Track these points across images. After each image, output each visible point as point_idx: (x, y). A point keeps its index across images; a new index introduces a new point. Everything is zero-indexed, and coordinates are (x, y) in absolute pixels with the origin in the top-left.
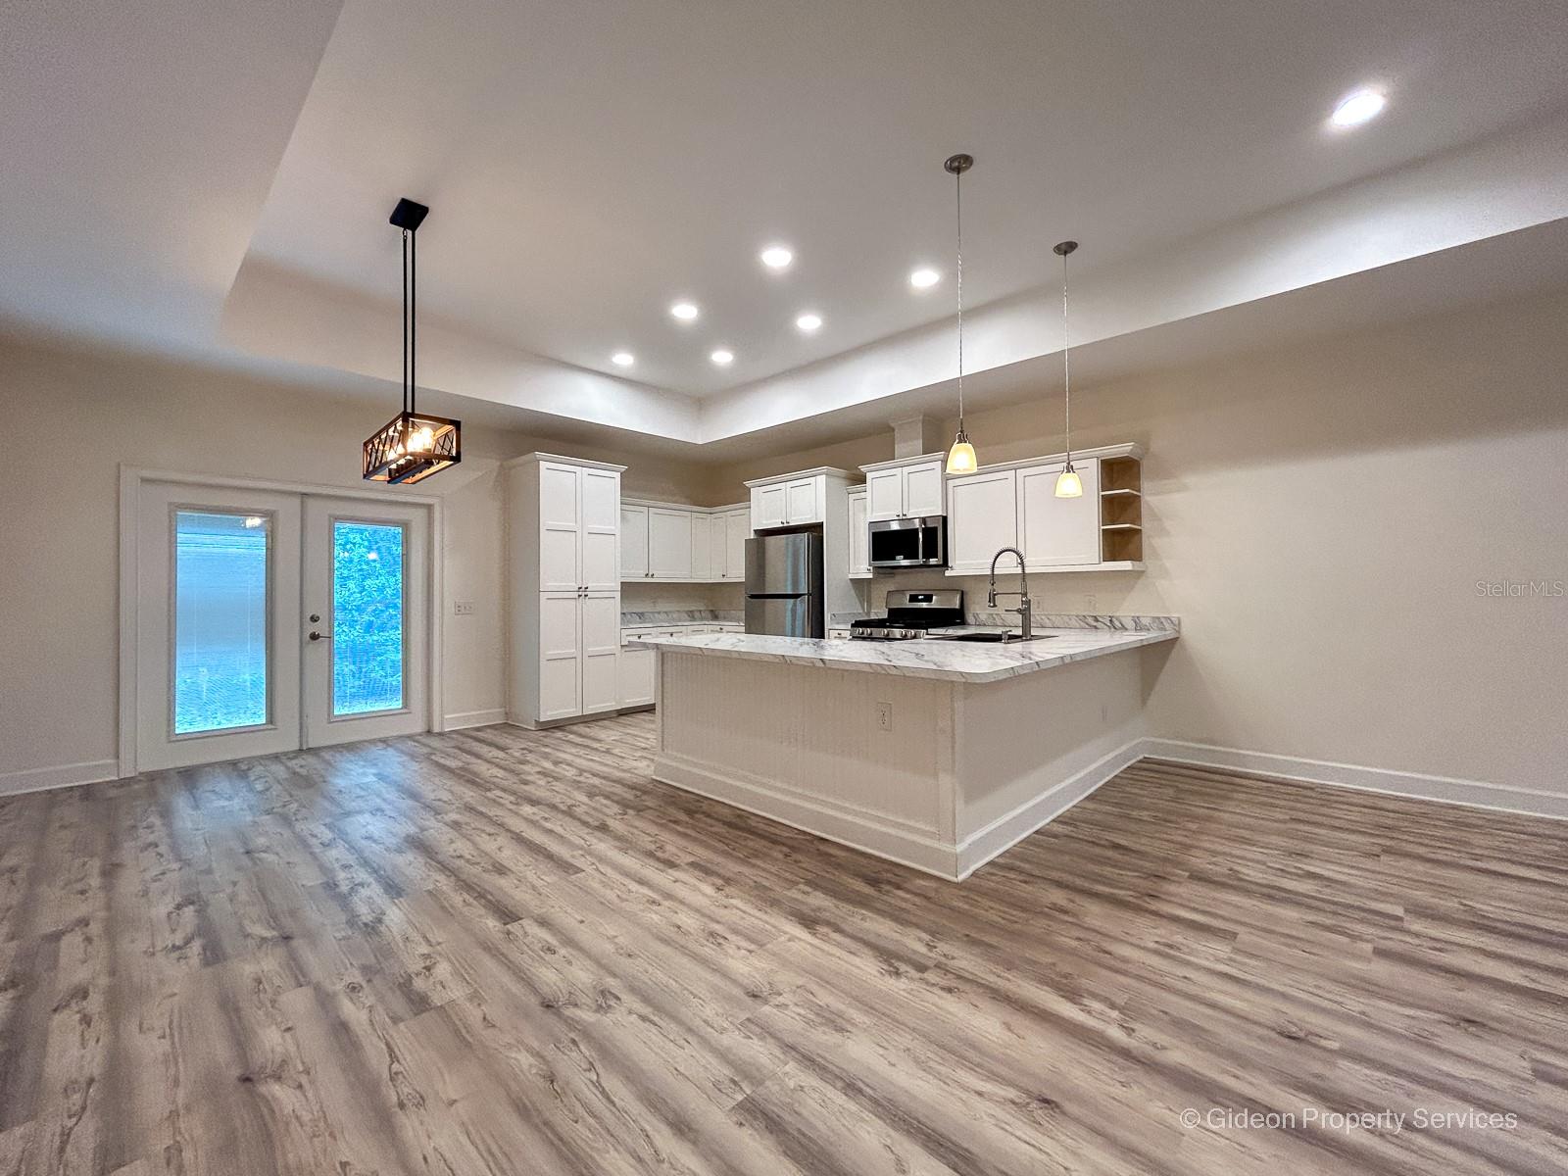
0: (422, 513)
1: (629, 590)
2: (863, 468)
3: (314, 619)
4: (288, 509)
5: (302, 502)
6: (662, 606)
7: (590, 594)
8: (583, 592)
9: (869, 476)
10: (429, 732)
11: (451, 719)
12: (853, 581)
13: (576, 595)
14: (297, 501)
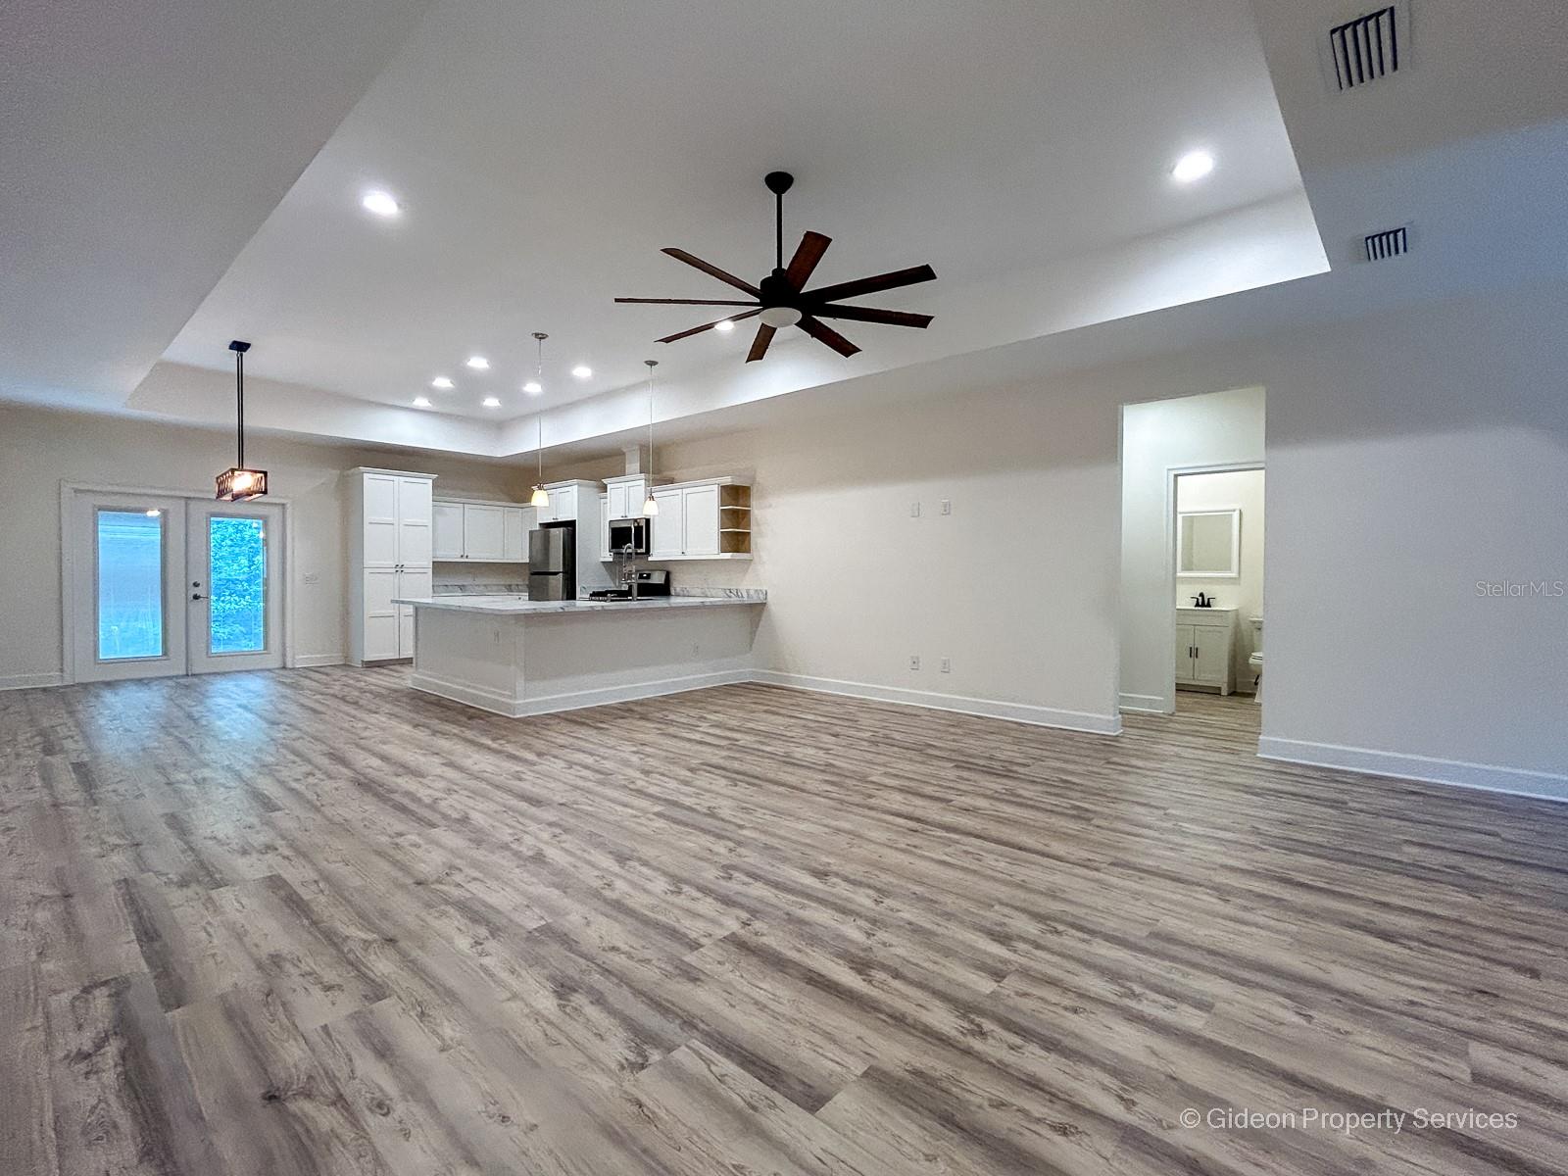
0: (276, 511)
1: (440, 568)
2: (605, 481)
3: (196, 585)
4: (177, 509)
5: (186, 503)
6: (480, 581)
7: (405, 570)
8: (399, 569)
9: (609, 487)
10: (284, 668)
11: (300, 659)
12: (603, 562)
13: (394, 570)
14: (183, 502)
